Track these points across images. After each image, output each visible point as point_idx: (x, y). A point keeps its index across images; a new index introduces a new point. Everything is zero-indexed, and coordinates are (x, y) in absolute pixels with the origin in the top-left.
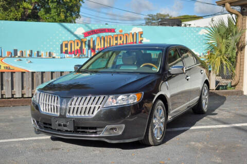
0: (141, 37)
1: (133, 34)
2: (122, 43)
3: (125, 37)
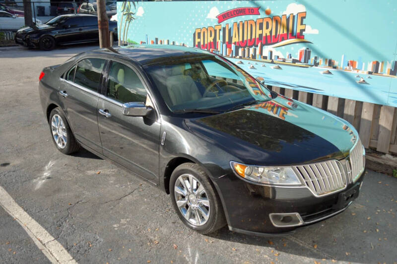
0: (302, 24)
1: (289, 18)
2: (268, 34)
3: (274, 24)
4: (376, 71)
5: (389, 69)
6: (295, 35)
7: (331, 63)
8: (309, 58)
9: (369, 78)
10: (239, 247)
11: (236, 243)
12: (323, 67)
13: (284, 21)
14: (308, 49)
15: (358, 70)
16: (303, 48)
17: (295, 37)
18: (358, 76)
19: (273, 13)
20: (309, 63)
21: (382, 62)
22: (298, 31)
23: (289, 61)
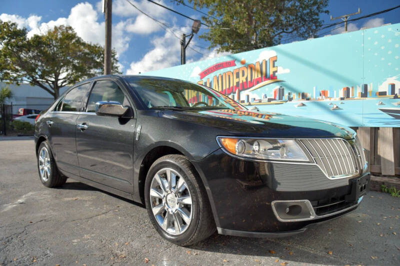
0: (274, 66)
1: (262, 64)
2: (245, 81)
3: (249, 71)
4: (348, 96)
5: (359, 93)
6: (268, 77)
7: (304, 96)
8: (283, 95)
9: (342, 103)
10: (232, 258)
11: (228, 255)
12: (297, 101)
13: (258, 67)
14: (281, 87)
15: (330, 98)
16: (277, 87)
17: (269, 79)
18: (331, 104)
19: (248, 62)
20: (283, 100)
21: (352, 87)
22: (271, 73)
23: (265, 100)
